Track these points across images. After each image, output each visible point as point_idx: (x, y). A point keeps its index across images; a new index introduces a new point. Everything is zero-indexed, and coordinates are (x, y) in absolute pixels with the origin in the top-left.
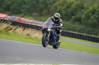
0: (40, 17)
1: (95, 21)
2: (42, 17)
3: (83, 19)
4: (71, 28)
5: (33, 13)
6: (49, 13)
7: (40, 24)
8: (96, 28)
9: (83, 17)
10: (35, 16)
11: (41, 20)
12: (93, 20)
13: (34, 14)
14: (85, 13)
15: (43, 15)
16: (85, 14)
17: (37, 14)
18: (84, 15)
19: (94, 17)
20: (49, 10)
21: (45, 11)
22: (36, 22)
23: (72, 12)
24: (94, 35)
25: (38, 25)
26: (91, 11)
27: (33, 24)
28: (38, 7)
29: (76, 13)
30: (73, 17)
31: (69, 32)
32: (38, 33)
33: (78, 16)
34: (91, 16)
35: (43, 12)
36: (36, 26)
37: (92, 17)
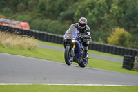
0: (14, 13)
1: (94, 19)
2: (17, 14)
3: (76, 17)
4: (60, 29)
5: (3, 7)
6: (26, 9)
7: (14, 24)
8: (95, 31)
9: (76, 13)
10: (6, 12)
11: (15, 19)
12: (91, 17)
13: (5, 9)
14: (80, 7)
15: (18, 11)
16: (80, 9)
17: (9, 10)
18: (77, 11)
19: (93, 13)
20: (27, 4)
21: (21, 5)
22: (8, 21)
23: (60, 6)
24: (93, 40)
25: (11, 26)
26: (88, 4)
27: (4, 24)
29: (66, 7)
30: (62, 14)
31: (56, 35)
32: (11, 38)
33: (69, 12)
34: (87, 13)
35: (18, 6)
36: (7, 27)
37: (90, 14)
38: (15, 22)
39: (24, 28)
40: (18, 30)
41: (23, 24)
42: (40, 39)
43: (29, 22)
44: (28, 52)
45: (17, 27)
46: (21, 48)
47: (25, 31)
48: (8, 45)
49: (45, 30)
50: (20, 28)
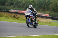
11: (44, 13)
22: (42, 14)
27: (40, 15)
28: (42, 6)
36: (41, 16)
38: (44, 14)
39: (47, 16)
40: (45, 17)
41: (47, 14)
42: (53, 19)
43: (49, 14)
44: (49, 24)
45: (45, 16)
46: (47, 23)
47: (48, 17)
48: (42, 22)
49: (54, 16)
50: (46, 16)
